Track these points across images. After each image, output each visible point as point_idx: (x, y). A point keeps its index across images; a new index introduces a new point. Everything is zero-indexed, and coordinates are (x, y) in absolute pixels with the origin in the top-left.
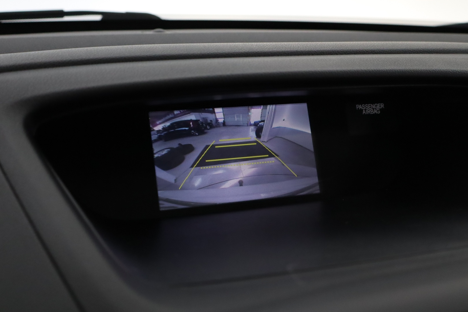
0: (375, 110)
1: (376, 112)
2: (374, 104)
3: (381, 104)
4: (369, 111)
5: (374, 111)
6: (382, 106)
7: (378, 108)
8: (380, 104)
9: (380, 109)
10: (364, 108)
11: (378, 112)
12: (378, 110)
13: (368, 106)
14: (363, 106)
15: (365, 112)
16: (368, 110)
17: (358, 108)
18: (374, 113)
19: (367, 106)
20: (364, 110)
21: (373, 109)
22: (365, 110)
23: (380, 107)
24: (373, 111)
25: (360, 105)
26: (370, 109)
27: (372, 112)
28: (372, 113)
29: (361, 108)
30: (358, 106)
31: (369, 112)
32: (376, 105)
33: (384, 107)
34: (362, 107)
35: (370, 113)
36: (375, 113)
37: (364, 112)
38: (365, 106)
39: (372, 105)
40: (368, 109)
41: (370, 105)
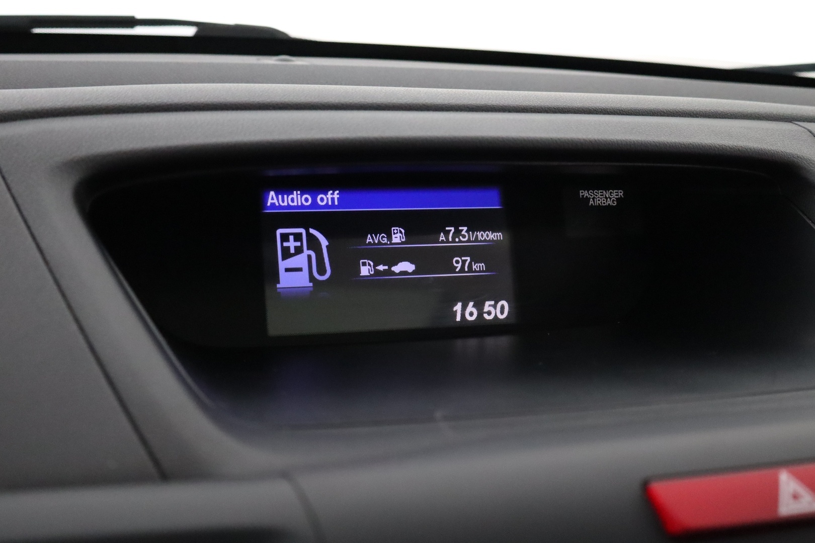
0: (609, 199)
1: (609, 202)
2: (609, 191)
3: (619, 191)
4: (599, 200)
5: (607, 201)
6: (621, 193)
7: (614, 197)
8: (617, 191)
9: (616, 198)
10: (591, 196)
11: (614, 203)
12: (613, 200)
13: (598, 193)
14: (591, 192)
15: (593, 203)
16: (597, 199)
17: (583, 196)
18: (607, 204)
19: (596, 192)
20: (591, 199)
21: (606, 198)
22: (593, 199)
23: (616, 195)
24: (605, 201)
25: (586, 191)
26: (601, 198)
27: (604, 203)
28: (603, 205)
29: (587, 196)
30: (582, 193)
31: (600, 202)
32: (611, 193)
33: (623, 196)
34: (589, 194)
36: (609, 204)
37: (591, 202)
38: (593, 193)
39: (604, 192)
40: (599, 198)
41: (602, 192)
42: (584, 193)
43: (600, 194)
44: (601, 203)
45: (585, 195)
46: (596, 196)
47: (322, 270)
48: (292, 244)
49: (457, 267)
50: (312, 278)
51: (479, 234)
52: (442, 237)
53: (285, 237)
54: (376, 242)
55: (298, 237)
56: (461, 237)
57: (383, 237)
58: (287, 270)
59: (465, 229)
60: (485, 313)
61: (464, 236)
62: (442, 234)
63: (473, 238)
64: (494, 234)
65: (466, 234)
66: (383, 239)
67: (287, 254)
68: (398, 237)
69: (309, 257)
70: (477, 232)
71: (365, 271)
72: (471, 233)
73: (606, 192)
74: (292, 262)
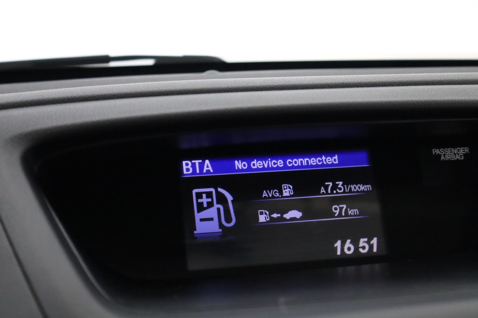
0: (457, 155)
1: (458, 157)
2: (456, 148)
3: (465, 148)
4: (449, 156)
5: (455, 157)
6: (467, 150)
7: (461, 153)
8: (463, 148)
9: (463, 154)
10: (442, 153)
11: (462, 158)
12: (461, 156)
13: (448, 151)
14: (442, 150)
15: (444, 158)
16: (448, 155)
17: (435, 153)
18: (456, 159)
19: (446, 150)
20: (442, 156)
21: (455, 154)
22: (444, 155)
23: (463, 152)
24: (454, 157)
25: (438, 150)
26: (451, 154)
27: (453, 158)
28: (453, 159)
29: (438, 153)
30: (435, 151)
31: (449, 157)
32: (458, 150)
33: (468, 152)
34: (440, 152)
35: (451, 159)
36: (458, 159)
37: (442, 158)
38: (444, 151)
39: (453, 149)
40: (449, 154)
41: (451, 150)
42: (437, 151)
43: (449, 151)
44: (451, 158)
45: (437, 153)
46: (447, 152)
47: (228, 219)
48: (205, 200)
49: (336, 213)
50: (221, 225)
51: (353, 187)
52: (323, 190)
53: (199, 195)
54: (271, 196)
55: (209, 195)
56: (338, 190)
57: (276, 192)
58: (202, 220)
59: (341, 183)
60: (361, 247)
61: (340, 189)
62: (322, 188)
63: (347, 190)
64: (364, 186)
65: (342, 187)
66: (276, 194)
67: (201, 208)
68: (287, 191)
69: (218, 209)
70: (351, 186)
71: (262, 218)
72: (345, 186)
73: (454, 149)
74: (205, 214)
